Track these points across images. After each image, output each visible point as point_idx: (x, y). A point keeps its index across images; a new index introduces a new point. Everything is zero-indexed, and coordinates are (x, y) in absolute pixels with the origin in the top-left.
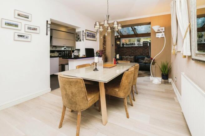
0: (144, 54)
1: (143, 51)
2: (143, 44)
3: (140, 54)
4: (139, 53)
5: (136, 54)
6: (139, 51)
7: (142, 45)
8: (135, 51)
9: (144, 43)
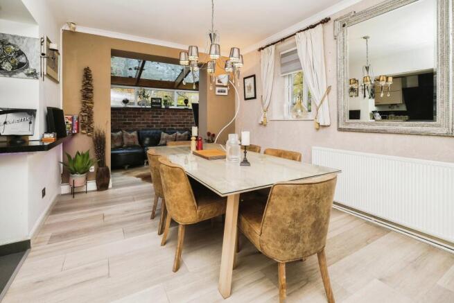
0: (155, 125)
1: (152, 120)
2: (152, 103)
3: (146, 125)
4: (143, 123)
5: (137, 125)
6: (143, 120)
7: (150, 107)
8: (135, 120)
9: (154, 101)
